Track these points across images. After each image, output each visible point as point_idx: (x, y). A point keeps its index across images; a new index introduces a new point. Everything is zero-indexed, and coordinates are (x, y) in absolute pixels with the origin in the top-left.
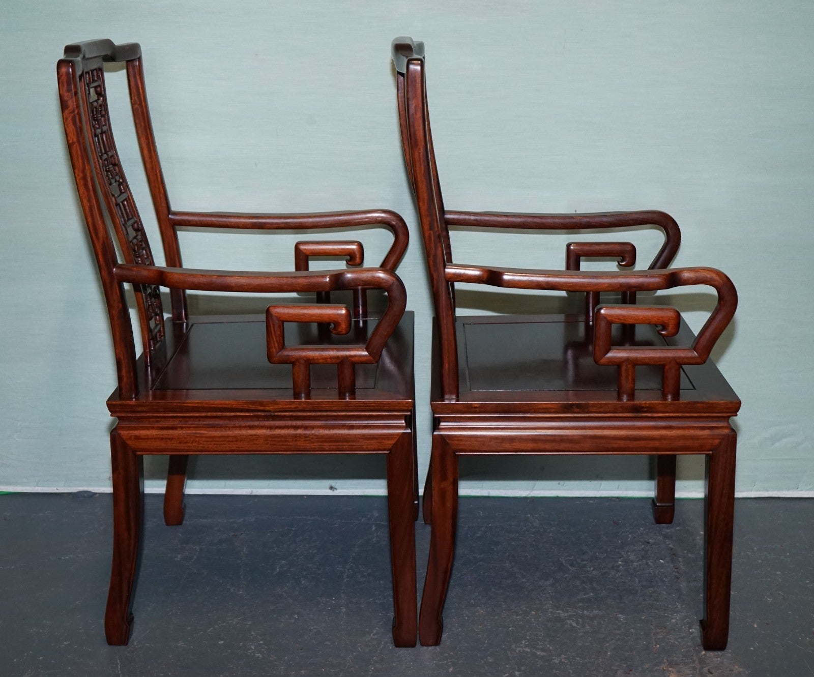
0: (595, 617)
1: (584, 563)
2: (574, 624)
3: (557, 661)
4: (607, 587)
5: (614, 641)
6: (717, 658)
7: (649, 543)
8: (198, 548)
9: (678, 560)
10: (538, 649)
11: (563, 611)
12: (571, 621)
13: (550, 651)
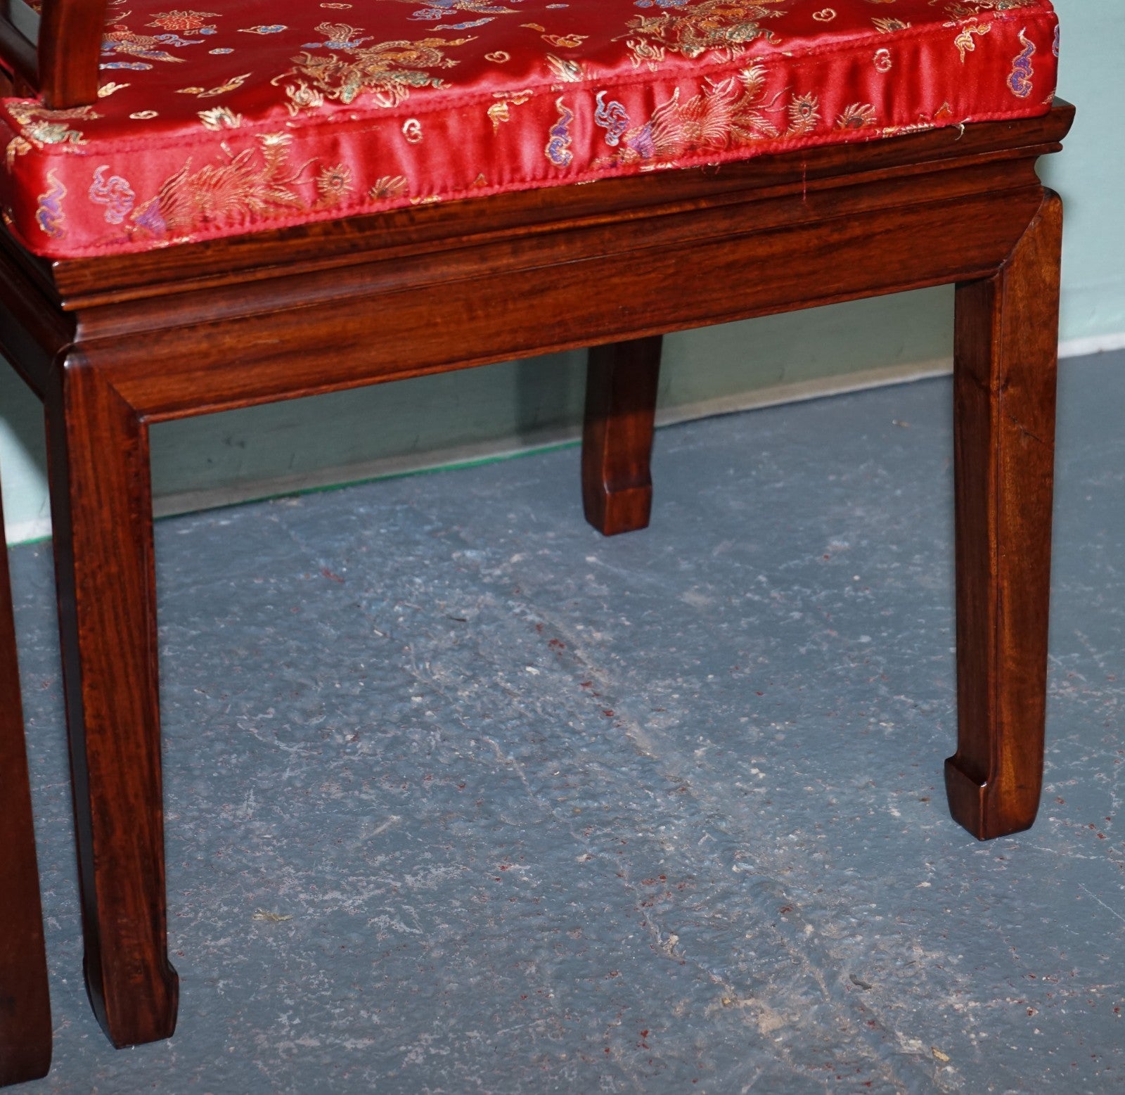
0: (445, 891)
1: (315, 721)
2: (401, 927)
4: (426, 784)
5: (544, 953)
6: (853, 935)
7: (464, 620)
9: (575, 656)
11: (343, 891)
12: (384, 918)
13: (376, 1027)
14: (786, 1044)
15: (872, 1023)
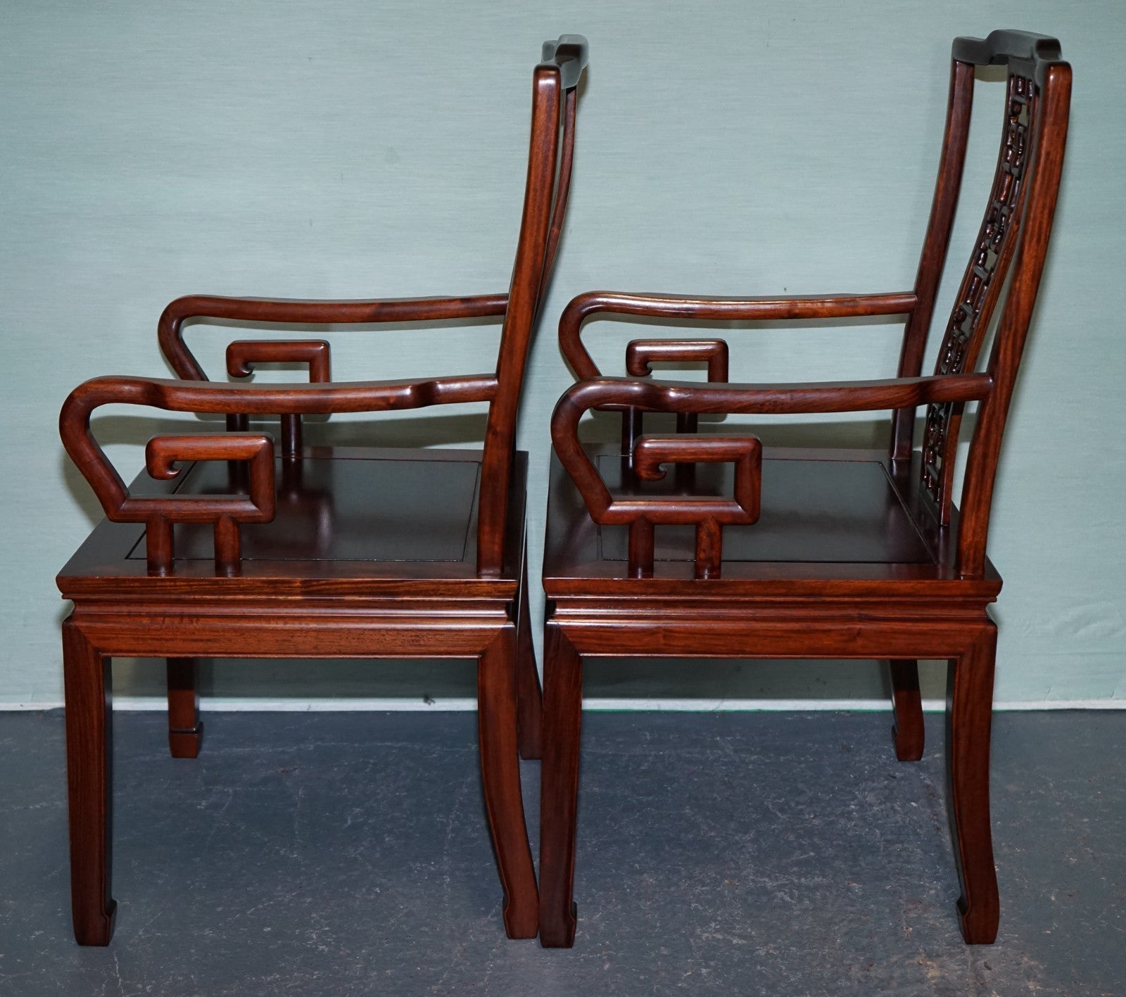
0: (817, 887)
1: (800, 807)
2: (787, 898)
3: (762, 953)
4: (835, 843)
5: (845, 923)
7: (894, 777)
8: (231, 790)
9: (938, 802)
10: (734, 935)
11: (770, 879)
12: (782, 893)
13: (752, 937)
14: (935, 984)
15: (982, 984)
